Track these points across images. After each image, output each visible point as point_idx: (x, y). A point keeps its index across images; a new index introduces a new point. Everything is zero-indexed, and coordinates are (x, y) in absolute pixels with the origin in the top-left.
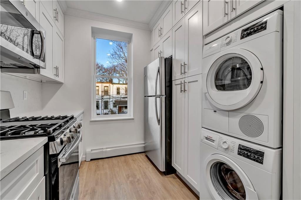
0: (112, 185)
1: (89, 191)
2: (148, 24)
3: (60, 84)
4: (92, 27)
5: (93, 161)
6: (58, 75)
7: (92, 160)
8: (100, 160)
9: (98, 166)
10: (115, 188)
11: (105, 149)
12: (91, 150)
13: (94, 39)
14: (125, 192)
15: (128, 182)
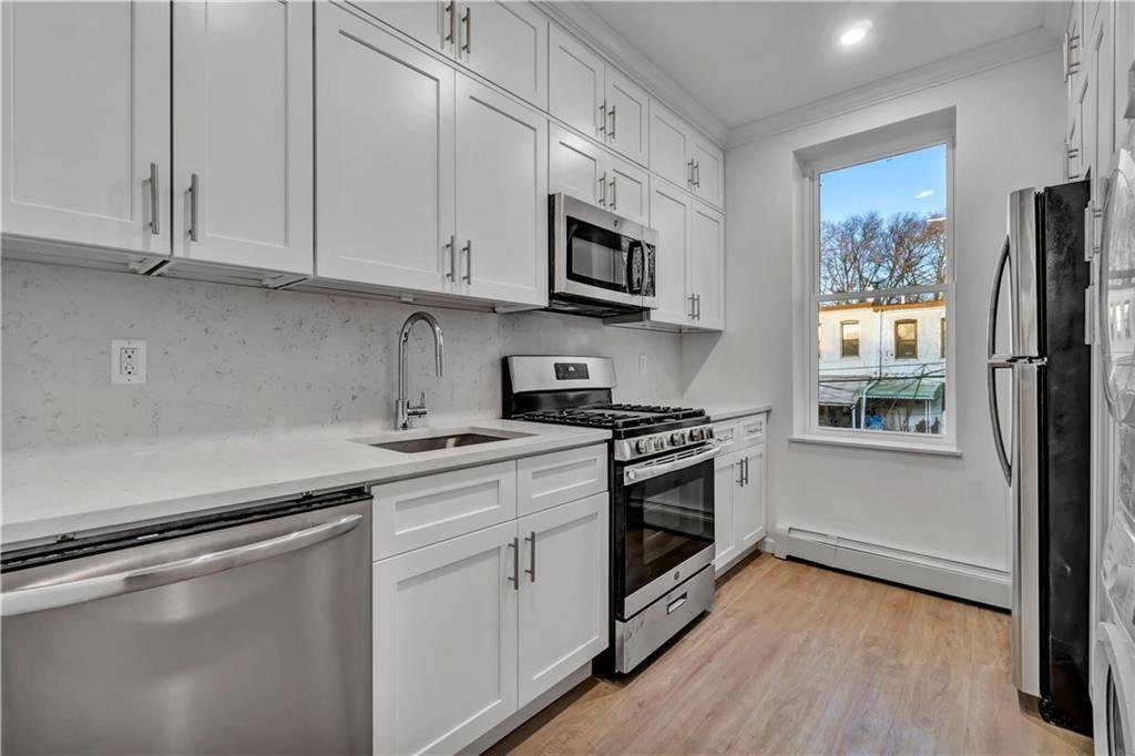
0: (805, 633)
1: (741, 614)
2: (1042, 26)
3: (715, 334)
4: (795, 153)
5: (792, 564)
6: (698, 315)
7: (790, 558)
8: (814, 569)
9: (798, 578)
10: (807, 641)
11: (832, 538)
12: (787, 529)
13: (812, 179)
14: (829, 664)
15: (859, 652)
